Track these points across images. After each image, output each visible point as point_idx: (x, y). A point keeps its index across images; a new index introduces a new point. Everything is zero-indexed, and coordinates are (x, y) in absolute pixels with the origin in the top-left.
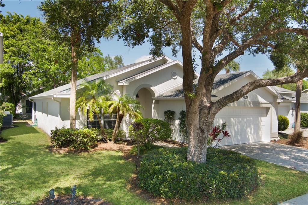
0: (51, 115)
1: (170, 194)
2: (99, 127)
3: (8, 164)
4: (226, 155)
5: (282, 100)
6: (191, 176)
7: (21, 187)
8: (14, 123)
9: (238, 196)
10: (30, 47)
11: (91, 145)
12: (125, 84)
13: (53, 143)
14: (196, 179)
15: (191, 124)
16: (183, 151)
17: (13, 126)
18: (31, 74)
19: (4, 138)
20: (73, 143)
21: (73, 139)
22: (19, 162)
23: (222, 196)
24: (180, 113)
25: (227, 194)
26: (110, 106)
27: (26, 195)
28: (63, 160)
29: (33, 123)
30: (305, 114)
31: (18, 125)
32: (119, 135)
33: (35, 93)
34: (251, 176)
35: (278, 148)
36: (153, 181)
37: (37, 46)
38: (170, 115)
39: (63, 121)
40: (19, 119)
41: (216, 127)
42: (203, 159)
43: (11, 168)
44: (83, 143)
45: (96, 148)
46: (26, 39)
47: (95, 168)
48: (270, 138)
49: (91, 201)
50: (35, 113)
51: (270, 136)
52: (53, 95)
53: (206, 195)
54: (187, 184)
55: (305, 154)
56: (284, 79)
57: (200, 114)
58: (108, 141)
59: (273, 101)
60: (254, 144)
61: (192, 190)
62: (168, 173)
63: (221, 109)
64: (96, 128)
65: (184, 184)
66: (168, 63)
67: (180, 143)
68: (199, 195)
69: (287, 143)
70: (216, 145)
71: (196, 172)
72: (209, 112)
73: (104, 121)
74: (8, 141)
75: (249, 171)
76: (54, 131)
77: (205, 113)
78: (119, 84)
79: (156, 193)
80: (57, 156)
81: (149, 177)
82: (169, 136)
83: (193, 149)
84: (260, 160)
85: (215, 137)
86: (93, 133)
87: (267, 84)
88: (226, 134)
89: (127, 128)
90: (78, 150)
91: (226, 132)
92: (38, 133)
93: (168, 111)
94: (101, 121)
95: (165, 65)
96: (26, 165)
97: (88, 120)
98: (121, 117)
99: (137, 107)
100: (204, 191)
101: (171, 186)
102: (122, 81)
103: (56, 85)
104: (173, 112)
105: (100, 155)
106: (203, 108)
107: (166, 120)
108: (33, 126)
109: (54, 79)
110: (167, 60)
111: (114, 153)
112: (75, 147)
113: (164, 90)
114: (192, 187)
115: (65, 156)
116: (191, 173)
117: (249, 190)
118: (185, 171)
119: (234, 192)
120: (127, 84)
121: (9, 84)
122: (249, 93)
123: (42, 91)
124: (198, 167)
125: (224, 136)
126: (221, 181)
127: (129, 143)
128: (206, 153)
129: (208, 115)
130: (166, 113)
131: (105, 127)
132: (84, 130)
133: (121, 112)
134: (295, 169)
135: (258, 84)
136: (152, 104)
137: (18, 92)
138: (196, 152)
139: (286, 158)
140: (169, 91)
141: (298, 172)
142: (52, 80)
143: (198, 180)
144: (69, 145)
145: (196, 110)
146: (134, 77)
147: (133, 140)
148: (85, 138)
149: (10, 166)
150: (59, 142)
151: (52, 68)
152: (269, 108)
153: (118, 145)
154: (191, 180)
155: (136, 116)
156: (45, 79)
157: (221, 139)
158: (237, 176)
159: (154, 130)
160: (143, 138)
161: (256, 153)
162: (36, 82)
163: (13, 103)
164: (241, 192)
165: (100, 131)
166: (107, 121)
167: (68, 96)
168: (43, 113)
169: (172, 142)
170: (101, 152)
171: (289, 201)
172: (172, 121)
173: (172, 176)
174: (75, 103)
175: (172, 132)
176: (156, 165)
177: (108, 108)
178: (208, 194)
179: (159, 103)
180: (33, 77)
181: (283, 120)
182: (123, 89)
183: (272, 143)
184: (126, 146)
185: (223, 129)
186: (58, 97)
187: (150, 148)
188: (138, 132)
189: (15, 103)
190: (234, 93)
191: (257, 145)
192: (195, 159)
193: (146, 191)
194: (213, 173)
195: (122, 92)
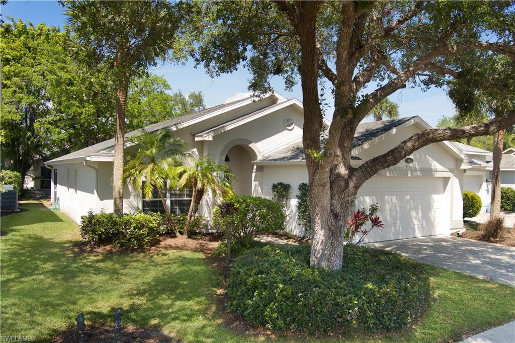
0: (82, 191)
1: (280, 322)
2: (163, 211)
4: (376, 257)
5: (470, 165)
6: (316, 292)
7: (29, 312)
8: (20, 204)
9: (397, 325)
10: (48, 78)
11: (149, 242)
12: (206, 139)
13: (85, 238)
14: (326, 297)
15: (317, 205)
16: (303, 251)
17: (19, 210)
18: (49, 123)
21: (118, 230)
22: (27, 269)
23: (369, 326)
24: (298, 187)
25: (378, 322)
26: (181, 175)
27: (38, 324)
28: (102, 265)
29: (53, 204)
30: (508, 189)
31: (26, 208)
32: (196, 224)
33: (55, 155)
34: (418, 293)
35: (462, 245)
36: (253, 301)
37: (58, 76)
38: (282, 190)
39: (102, 200)
40: (29, 200)
41: (358, 212)
42: (338, 264)
43: (13, 280)
44: (135, 238)
45: (158, 246)
46: (40, 64)
47: (156, 279)
48: (451, 229)
50: (55, 188)
51: (450, 226)
52: (85, 157)
53: (341, 325)
54: (310, 306)
55: (509, 255)
56: (474, 128)
57: (331, 187)
58: (178, 234)
59: (454, 168)
60: (423, 239)
61: (319, 316)
62: (278, 287)
63: (367, 179)
64: (157, 212)
65: (305, 305)
66: (279, 104)
67: (299, 237)
68: (330, 325)
69: (478, 237)
70: (360, 242)
71: (325, 285)
72: (347, 184)
73: (172, 201)
75: (415, 284)
76: (86, 217)
77: (340, 186)
78: (197, 139)
79: (257, 321)
80: (92, 258)
81: (246, 295)
82: (280, 226)
83: (319, 247)
84: (433, 266)
85: (357, 228)
86: (154, 219)
88: (376, 222)
89: (210, 213)
90: (127, 249)
91: (377, 219)
92: (61, 221)
93: (278, 183)
94: (166, 201)
95: (273, 107)
96: (38, 274)
97: (144, 200)
98: (201, 193)
99: (227, 178)
100: (339, 317)
101: (282, 309)
102: (202, 134)
103: (91, 141)
104: (286, 185)
105: (165, 258)
106: (337, 178)
107: (275, 198)
108: (52, 210)
109: (87, 131)
110: (277, 99)
111: (187, 254)
112: (122, 245)
114: (318, 311)
115: (105, 259)
116: (317, 286)
117: (414, 316)
118: (307, 285)
119: (389, 319)
120: (211, 139)
121: (13, 140)
122: (414, 152)
123: (67, 152)
124: (327, 276)
125: (373, 226)
126: (367, 301)
127: (214, 238)
128: (342, 253)
129: (345, 189)
130: (275, 187)
131: (173, 211)
132: (138, 216)
133: (199, 185)
134: (491, 281)
135: (430, 137)
136: (252, 172)
137: (27, 152)
138: (326, 252)
139: (476, 262)
141: (497, 285)
142: (84, 133)
143: (328, 299)
144: (112, 240)
145: (325, 181)
147: (220, 233)
149: (12, 276)
150: (95, 237)
151: (84, 112)
152: (449, 178)
153: (194, 241)
154: (316, 300)
155: (224, 193)
156: (72, 131)
157: (367, 231)
158: (394, 293)
159: (255, 216)
160: (236, 229)
161: (426, 254)
162: (57, 136)
163: (19, 172)
164: (401, 320)
165: (163, 217)
166: (176, 201)
167: (111, 160)
168: (69, 187)
169: (285, 236)
170: (166, 252)
171: (482, 333)
172: (286, 202)
173: (284, 293)
174: (122, 169)
175: (286, 219)
176: (258, 274)
177: (178, 179)
178: (346, 323)
179: (264, 170)
180: (53, 127)
181: (472, 199)
182: (202, 149)
183: (452, 238)
184: (208, 242)
185: (371, 214)
186: (93, 160)
187: (248, 246)
188: (229, 219)
189: (22, 171)
190: (389, 152)
191: (428, 240)
192: (324, 264)
193: (240, 317)
194: (353, 287)
195: (202, 152)
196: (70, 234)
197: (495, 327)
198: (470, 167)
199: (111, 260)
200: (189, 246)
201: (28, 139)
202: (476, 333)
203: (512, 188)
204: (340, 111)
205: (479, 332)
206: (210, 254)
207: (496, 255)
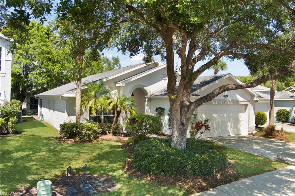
0: (58, 111)
1: (156, 172)
2: (100, 122)
3: (29, 151)
4: (203, 143)
5: (258, 98)
6: (172, 158)
7: (43, 167)
8: (22, 118)
9: (208, 173)
10: (36, 50)
11: (93, 137)
12: (121, 85)
13: (62, 135)
14: (176, 160)
15: (174, 119)
16: (168, 141)
17: (22, 121)
18: (37, 74)
19: (19, 131)
20: (79, 135)
21: (79, 131)
22: (37, 149)
23: (195, 173)
24: (169, 109)
25: (200, 171)
26: (109, 104)
27: (48, 172)
28: (71, 148)
29: (39, 118)
30: (284, 110)
31: (26, 120)
32: (117, 128)
33: (39, 91)
34: (219, 159)
35: (253, 139)
36: (144, 162)
37: (42, 49)
38: (160, 111)
39: (70, 116)
40: (25, 115)
41: (198, 122)
42: (184, 146)
43: (32, 154)
44: (87, 135)
45: (98, 139)
46: (32, 43)
47: (99, 154)
48: (248, 131)
49: (97, 177)
50: (41, 109)
51: (248, 130)
52: (61, 95)
53: (183, 172)
54: (169, 164)
55: (275, 144)
56: (246, 84)
57: (181, 111)
58: (108, 133)
59: (250, 99)
60: (234, 136)
61: (173, 168)
62: (156, 156)
63: (198, 107)
64: (97, 122)
65: (167, 164)
66: (160, 67)
67: (169, 135)
68: (178, 172)
69: (262, 135)
70: (199, 137)
71: (176, 155)
72: (188, 109)
73: (104, 117)
74: (22, 134)
75: (217, 155)
76: (62, 124)
77: (185, 110)
78: (117, 85)
79: (146, 171)
80: (66, 145)
81: (141, 160)
82: (159, 129)
83: (175, 139)
84: (235, 149)
85: (198, 130)
86: (95, 126)
87: (233, 88)
88: (207, 127)
89: (124, 123)
90: (83, 141)
91: (208, 126)
92: (46, 127)
93: (159, 108)
94: (101, 116)
95: (156, 68)
96: (42, 152)
97: (90, 116)
98: (119, 113)
99: (132, 104)
100: (182, 169)
101: (157, 165)
102: (120, 82)
103: (59, 84)
104: (163, 108)
105: (102, 145)
106: (184, 107)
107: (157, 115)
108: (40, 121)
109: (57, 78)
110: (159, 64)
111: (113, 143)
112: (80, 138)
113: (155, 90)
114: (173, 166)
115: (72, 145)
116: (173, 156)
117: (217, 170)
118: (168, 155)
119: (205, 170)
120: (124, 85)
121: (17, 83)
123: (45, 90)
124: (178, 152)
125: (206, 130)
126: (195, 162)
127: (126, 135)
128: (186, 142)
129: (187, 112)
130: (157, 109)
131: (105, 122)
132: (88, 124)
133: (119, 109)
134: (261, 156)
135: (226, 88)
136: (145, 102)
137: (24, 89)
138: (178, 141)
139: (257, 147)
140: (160, 90)
141: (263, 158)
142: (55, 80)
143: (177, 161)
144: (75, 136)
145: (178, 108)
146: (130, 79)
147: (129, 133)
148: (89, 131)
149: (31, 153)
150: (67, 134)
151: (56, 69)
152: (248, 105)
153: (116, 137)
154: (172, 161)
155: (131, 113)
156: (49, 79)
157: (203, 132)
158: (207, 158)
159: (147, 124)
160: (137, 131)
161: (233, 143)
162: (41, 81)
163: (20, 100)
164: (210, 171)
165: (100, 125)
166: (107, 116)
167: (74, 96)
168: (49, 109)
169: (162, 134)
170: (102, 142)
171: (249, 178)
172: (163, 117)
173: (158, 158)
174: (80, 101)
175: (163, 126)
176: (147, 151)
177: (108, 106)
178: (185, 171)
179: (152, 101)
180: (39, 76)
181: (262, 115)
182: (120, 89)
183: (249, 136)
184: (123, 138)
185: (205, 123)
186: (65, 96)
187: (143, 139)
188: (133, 126)
189: (21, 100)
190: (207, 95)
191: (236, 137)
192: (178, 146)
193: (139, 170)
194: (189, 156)
195: (120, 92)
196: (52, 133)
197: (256, 175)
198: (258, 99)
199: (75, 146)
200: (113, 139)
201: (25, 82)
202: (246, 178)
203: (286, 109)
204: (183, 78)
205: (247, 177)
206: (124, 143)
207: (268, 144)
